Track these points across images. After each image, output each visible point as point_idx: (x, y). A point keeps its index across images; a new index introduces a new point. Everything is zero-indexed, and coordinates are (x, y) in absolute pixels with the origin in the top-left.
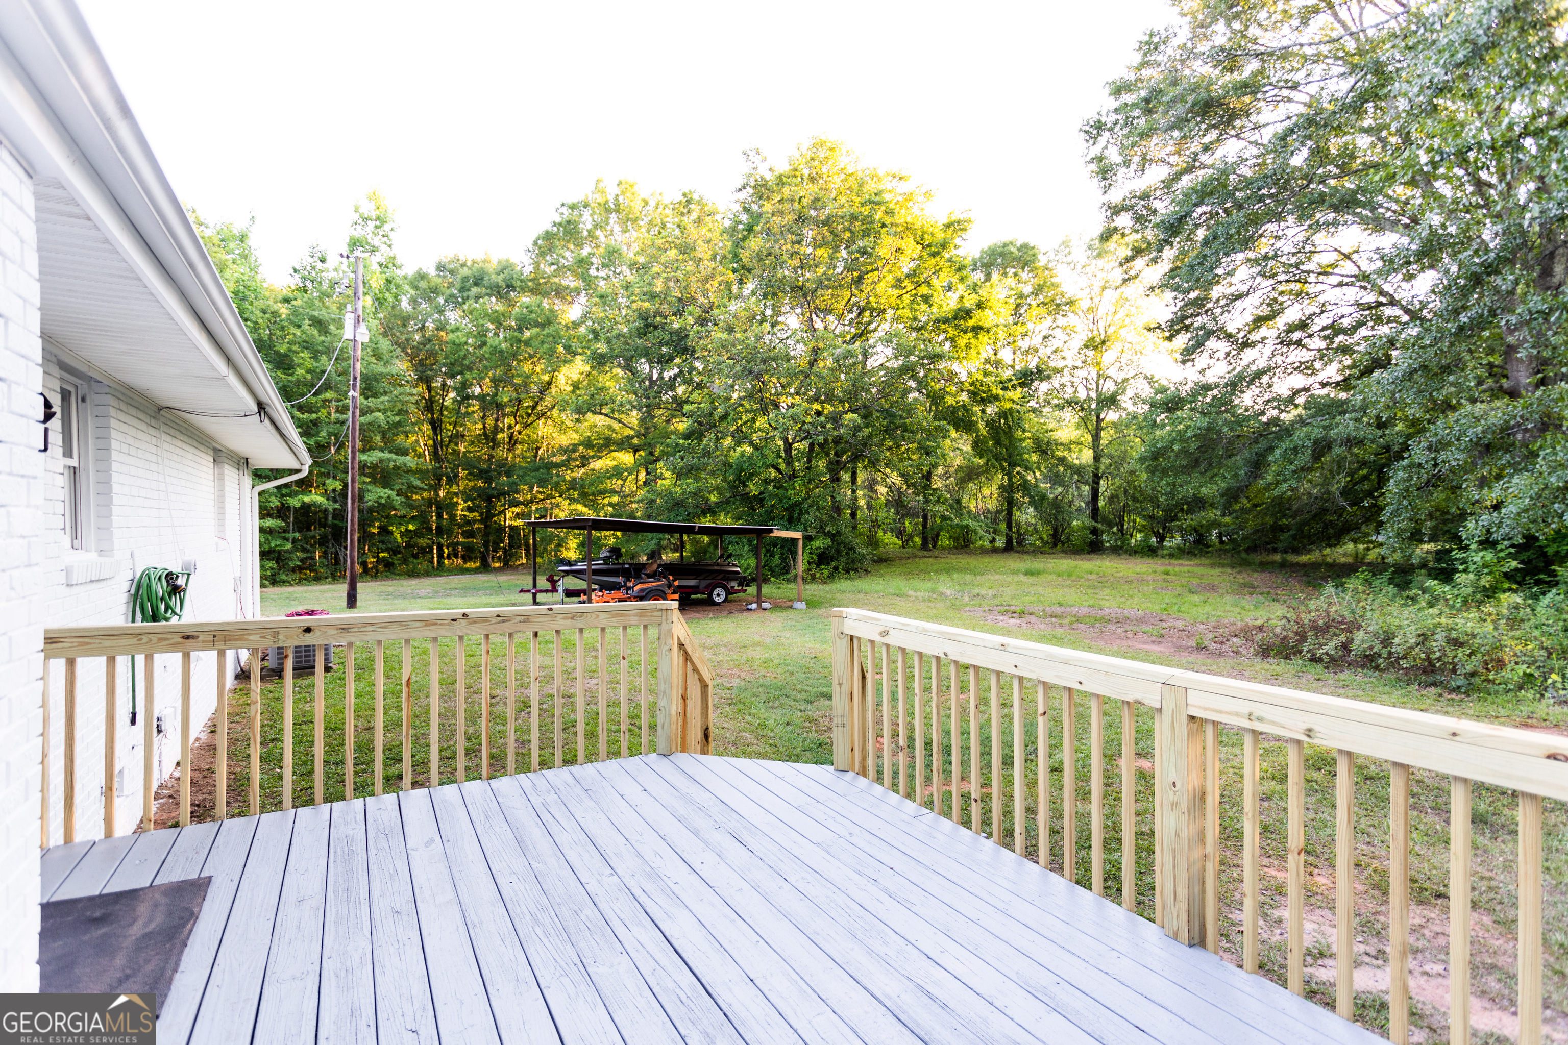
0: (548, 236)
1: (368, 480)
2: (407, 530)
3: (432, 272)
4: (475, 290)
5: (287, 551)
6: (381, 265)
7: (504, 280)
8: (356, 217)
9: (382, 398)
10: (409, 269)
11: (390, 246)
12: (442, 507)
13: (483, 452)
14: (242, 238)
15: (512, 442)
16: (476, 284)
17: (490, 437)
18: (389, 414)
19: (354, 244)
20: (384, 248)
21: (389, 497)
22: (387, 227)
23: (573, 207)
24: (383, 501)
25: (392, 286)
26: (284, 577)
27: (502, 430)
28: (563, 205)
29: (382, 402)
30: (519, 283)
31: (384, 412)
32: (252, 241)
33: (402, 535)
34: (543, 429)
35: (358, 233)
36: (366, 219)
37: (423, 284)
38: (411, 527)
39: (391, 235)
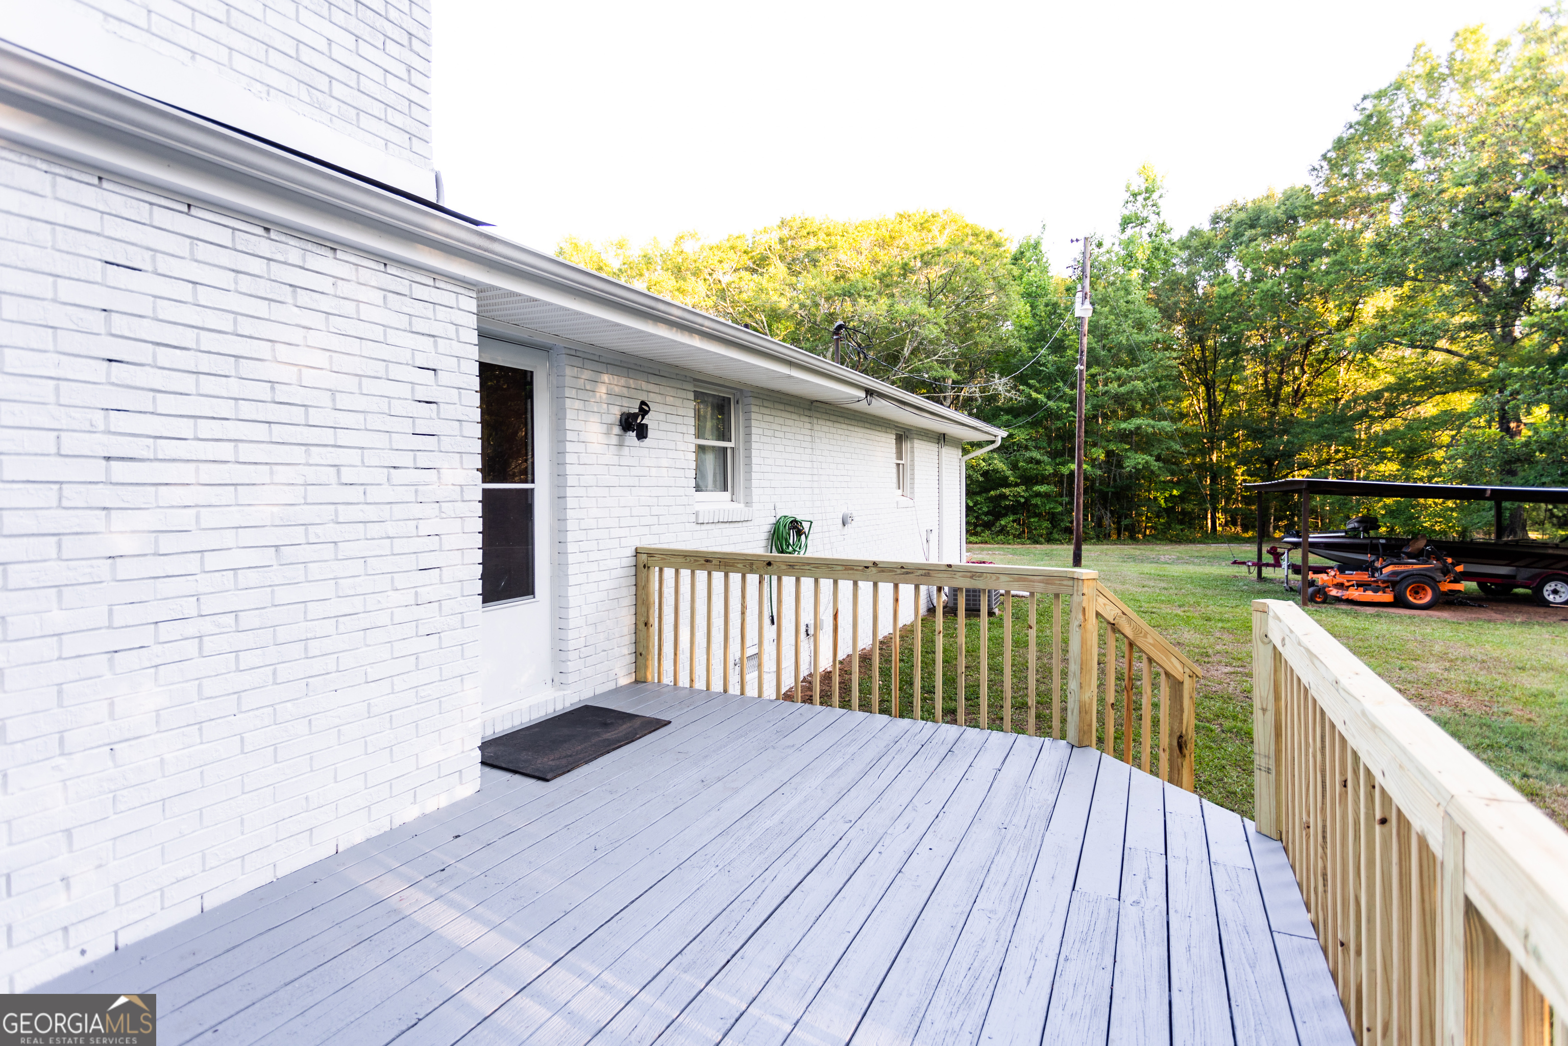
0: (1340, 144)
1: (1127, 447)
2: (1171, 495)
3: (1206, 227)
4: (1249, 233)
5: (1059, 513)
6: (1150, 236)
7: (1285, 212)
8: (1127, 196)
9: (1142, 366)
10: (1179, 232)
11: (1158, 214)
12: (1215, 472)
13: (1263, 410)
14: (1036, 246)
15: (1298, 396)
16: (1252, 226)
17: (1272, 395)
18: (1149, 380)
19: (1126, 223)
20: (1153, 218)
21: (1147, 462)
22: (1155, 196)
23: (1379, 96)
24: (1140, 467)
25: (1162, 254)
26: (1056, 536)
27: (1287, 383)
28: (1365, 98)
29: (1142, 370)
30: (1302, 211)
31: (1143, 380)
32: (1043, 248)
33: (1166, 500)
34: (1344, 375)
35: (1130, 210)
36: (1135, 195)
37: (1195, 243)
38: (1175, 492)
39: (1160, 202)
